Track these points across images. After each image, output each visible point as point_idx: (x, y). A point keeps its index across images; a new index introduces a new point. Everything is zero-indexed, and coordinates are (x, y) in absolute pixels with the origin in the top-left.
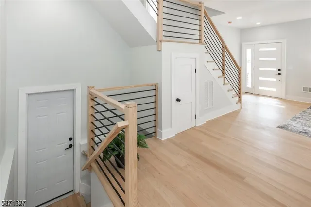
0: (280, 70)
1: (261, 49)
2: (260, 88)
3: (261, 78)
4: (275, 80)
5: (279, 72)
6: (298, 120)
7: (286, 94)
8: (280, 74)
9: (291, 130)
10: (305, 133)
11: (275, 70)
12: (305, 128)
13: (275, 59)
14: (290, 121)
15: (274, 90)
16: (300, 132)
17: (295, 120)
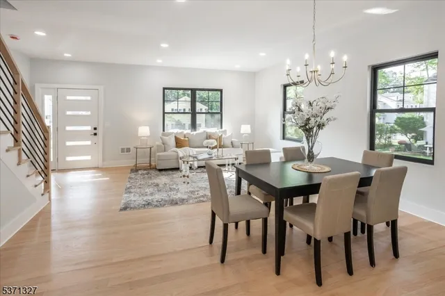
0: (95, 129)
1: (68, 98)
2: (69, 159)
3: (68, 143)
4: (89, 143)
5: (95, 131)
6: (132, 190)
7: (103, 160)
8: (95, 134)
9: (135, 208)
10: (148, 204)
11: (89, 128)
12: (145, 198)
13: (89, 113)
14: (126, 195)
15: (89, 158)
16: (144, 205)
17: (130, 192)
